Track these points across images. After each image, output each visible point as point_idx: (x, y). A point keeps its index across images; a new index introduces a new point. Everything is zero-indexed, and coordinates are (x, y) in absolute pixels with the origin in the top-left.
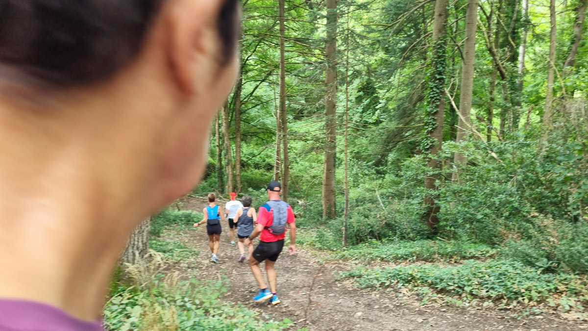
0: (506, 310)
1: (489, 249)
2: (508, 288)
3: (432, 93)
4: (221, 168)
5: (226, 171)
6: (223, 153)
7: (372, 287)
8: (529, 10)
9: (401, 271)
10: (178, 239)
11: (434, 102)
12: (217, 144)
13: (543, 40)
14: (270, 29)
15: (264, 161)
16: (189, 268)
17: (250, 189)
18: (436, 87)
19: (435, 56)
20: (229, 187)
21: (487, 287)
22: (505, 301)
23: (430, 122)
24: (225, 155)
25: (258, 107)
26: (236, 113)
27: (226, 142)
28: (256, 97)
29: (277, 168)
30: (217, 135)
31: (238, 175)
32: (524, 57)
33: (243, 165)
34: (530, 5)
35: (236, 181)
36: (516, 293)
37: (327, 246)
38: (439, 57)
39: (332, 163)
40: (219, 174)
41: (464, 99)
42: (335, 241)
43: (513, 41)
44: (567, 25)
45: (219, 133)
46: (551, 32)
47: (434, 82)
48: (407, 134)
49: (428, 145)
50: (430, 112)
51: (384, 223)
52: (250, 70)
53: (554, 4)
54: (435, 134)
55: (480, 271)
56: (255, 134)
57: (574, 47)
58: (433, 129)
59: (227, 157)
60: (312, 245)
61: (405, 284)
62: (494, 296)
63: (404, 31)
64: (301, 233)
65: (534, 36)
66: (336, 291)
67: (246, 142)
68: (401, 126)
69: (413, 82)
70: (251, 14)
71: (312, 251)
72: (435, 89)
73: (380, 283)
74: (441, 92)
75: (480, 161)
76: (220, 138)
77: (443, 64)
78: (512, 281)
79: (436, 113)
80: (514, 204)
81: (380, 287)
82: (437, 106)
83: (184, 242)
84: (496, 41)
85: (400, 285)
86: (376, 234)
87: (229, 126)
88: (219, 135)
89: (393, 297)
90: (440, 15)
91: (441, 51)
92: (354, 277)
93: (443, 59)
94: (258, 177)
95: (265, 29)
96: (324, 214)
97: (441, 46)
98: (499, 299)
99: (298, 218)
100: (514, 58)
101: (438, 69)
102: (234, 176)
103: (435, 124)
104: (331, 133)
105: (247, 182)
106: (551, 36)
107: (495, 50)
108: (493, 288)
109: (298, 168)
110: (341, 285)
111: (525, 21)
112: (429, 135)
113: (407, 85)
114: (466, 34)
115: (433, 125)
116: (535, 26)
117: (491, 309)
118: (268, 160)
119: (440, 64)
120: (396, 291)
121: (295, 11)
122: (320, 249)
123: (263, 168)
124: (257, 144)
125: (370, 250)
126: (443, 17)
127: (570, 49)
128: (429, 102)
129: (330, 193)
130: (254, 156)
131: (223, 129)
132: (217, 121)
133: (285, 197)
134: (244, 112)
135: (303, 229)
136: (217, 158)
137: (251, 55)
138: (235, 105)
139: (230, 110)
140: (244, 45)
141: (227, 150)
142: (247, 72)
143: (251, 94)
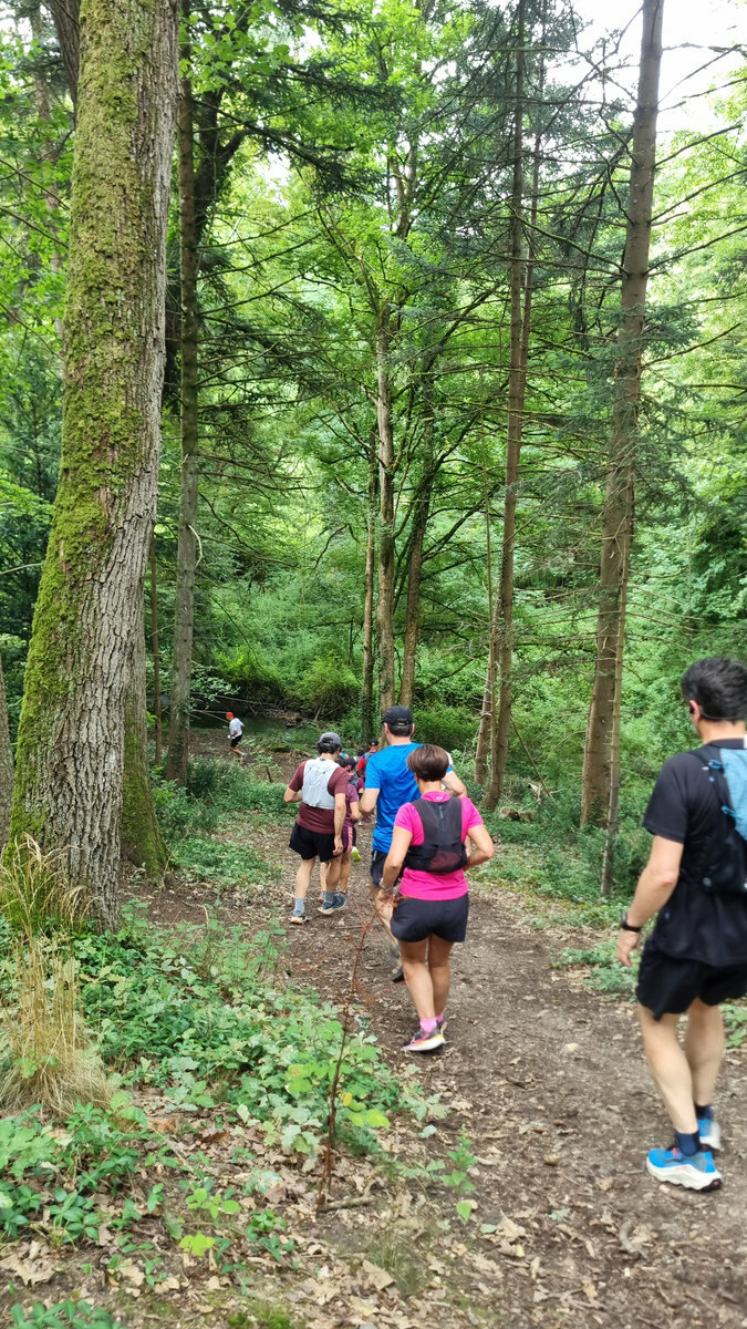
4: (371, 698)
5: (380, 703)
6: (376, 666)
10: (251, 842)
12: (366, 644)
15: (469, 689)
16: (249, 903)
24: (381, 670)
25: (464, 567)
26: (410, 578)
27: (384, 641)
28: (458, 545)
29: (488, 707)
30: (366, 625)
33: (421, 694)
37: (565, 891)
40: (365, 711)
45: (371, 619)
52: (450, 486)
56: (450, 630)
59: (384, 673)
60: (534, 884)
64: (523, 857)
66: (542, 991)
67: (429, 647)
70: (456, 362)
71: (529, 899)
76: (372, 632)
83: (262, 852)
87: (392, 608)
88: (371, 624)
92: (593, 964)
94: (453, 723)
95: (484, 395)
96: (583, 819)
99: (523, 821)
105: (426, 732)
109: (546, 711)
110: (558, 979)
118: (476, 688)
122: (549, 895)
123: (465, 704)
124: (454, 650)
129: (600, 769)
130: (446, 675)
131: (380, 613)
132: (369, 593)
133: (498, 774)
134: (429, 577)
135: (527, 847)
136: (364, 674)
137: (451, 450)
138: (409, 560)
139: (398, 571)
140: (436, 430)
141: (386, 659)
142: (441, 489)
143: (447, 538)
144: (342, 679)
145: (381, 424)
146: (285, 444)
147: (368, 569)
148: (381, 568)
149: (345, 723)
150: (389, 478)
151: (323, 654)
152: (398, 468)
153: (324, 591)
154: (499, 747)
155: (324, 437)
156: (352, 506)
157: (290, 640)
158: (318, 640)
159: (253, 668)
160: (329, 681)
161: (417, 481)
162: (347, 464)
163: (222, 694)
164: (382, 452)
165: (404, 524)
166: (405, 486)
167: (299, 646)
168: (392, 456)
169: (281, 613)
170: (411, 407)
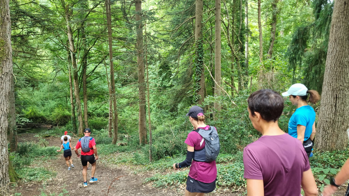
0: (235, 192)
1: (231, 156)
2: (236, 179)
3: (196, 69)
4: (75, 118)
5: (78, 119)
6: (75, 108)
7: (163, 186)
8: (249, 24)
9: (180, 175)
10: (43, 166)
11: (198, 74)
12: (71, 103)
13: (256, 40)
14: (103, 32)
15: (103, 112)
16: (48, 185)
17: (94, 130)
18: (199, 66)
19: (197, 49)
20: (80, 129)
21: (226, 180)
22: (235, 187)
23: (197, 86)
24: (77, 109)
25: (98, 79)
26: (83, 83)
27: (77, 101)
28: (96, 73)
29: (111, 116)
30: (71, 97)
31: (86, 121)
32: (248, 49)
33: (90, 115)
34: (249, 21)
35: (85, 126)
36: (240, 182)
37: (140, 162)
38: (199, 49)
39: (143, 111)
40: (73, 122)
41: (217, 72)
42: (146, 159)
43: (241, 41)
44: (268, 32)
45: (73, 95)
46: (260, 36)
47: (197, 63)
48: (188, 92)
49: (196, 99)
50: (196, 80)
51: (174, 146)
52: (92, 57)
53: (260, 21)
54: (200, 92)
55: (223, 170)
56: (97, 96)
57: (272, 44)
58: (199, 89)
59: (78, 110)
60: (131, 162)
61: (182, 183)
62: (229, 184)
63: (183, 34)
64: (126, 155)
65: (251, 38)
66: (142, 191)
67: (91, 101)
68: (184, 88)
69: (189, 63)
70: (91, 23)
71: (131, 166)
72: (198, 67)
73: (167, 183)
74: (201, 68)
75: (227, 106)
76: (73, 99)
77: (201, 53)
78: (239, 175)
79: (199, 80)
80: (243, 130)
81: (168, 185)
82: (200, 77)
83: (47, 168)
84: (233, 41)
85: (179, 183)
86: (170, 153)
87: (79, 91)
88: (73, 97)
89: (175, 191)
90: (198, 26)
91: (200, 46)
92: (153, 181)
93: (201, 50)
94: (100, 122)
95: (100, 32)
96: (140, 142)
97: (200, 43)
98: (232, 186)
99: (124, 146)
100: (242, 50)
101: (199, 56)
102: (84, 122)
103: (200, 87)
104: (142, 94)
105: (92, 125)
106: (259, 37)
107: (232, 45)
108: (229, 180)
109: (126, 115)
110: (145, 187)
111: (246, 30)
112: (197, 93)
113: (186, 65)
114: (215, 36)
115: (199, 87)
116: (252, 33)
117: (228, 193)
118: (106, 111)
119: (200, 53)
120: (177, 187)
121: (119, 21)
122: (136, 164)
123: (103, 116)
124: (98, 102)
125: (166, 163)
126: (200, 27)
127: (270, 45)
128: (195, 75)
129: (144, 129)
130: (97, 109)
131: (75, 93)
132: (71, 88)
133: (116, 134)
134: (89, 82)
135: (127, 153)
136: (72, 111)
137: (92, 47)
138: (82, 78)
139: (79, 81)
140: (87, 41)
141: (78, 106)
142: (90, 58)
143: (93, 71)
144: (65, 113)
145: (70, 40)
146: (38, 46)
147: (70, 81)
148: (74, 81)
149: (67, 126)
150: (74, 55)
151: (58, 107)
152: (76, 52)
153: (56, 88)
154: (115, 127)
155: (51, 44)
156: (63, 63)
157: (46, 104)
158: (55, 103)
159: (35, 113)
160: (61, 114)
161: (82, 56)
162: (60, 51)
163: (26, 122)
164: (71, 48)
165: (80, 68)
166: (79, 57)
167: (49, 105)
168: (74, 49)
169: (42, 96)
170: (78, 35)
